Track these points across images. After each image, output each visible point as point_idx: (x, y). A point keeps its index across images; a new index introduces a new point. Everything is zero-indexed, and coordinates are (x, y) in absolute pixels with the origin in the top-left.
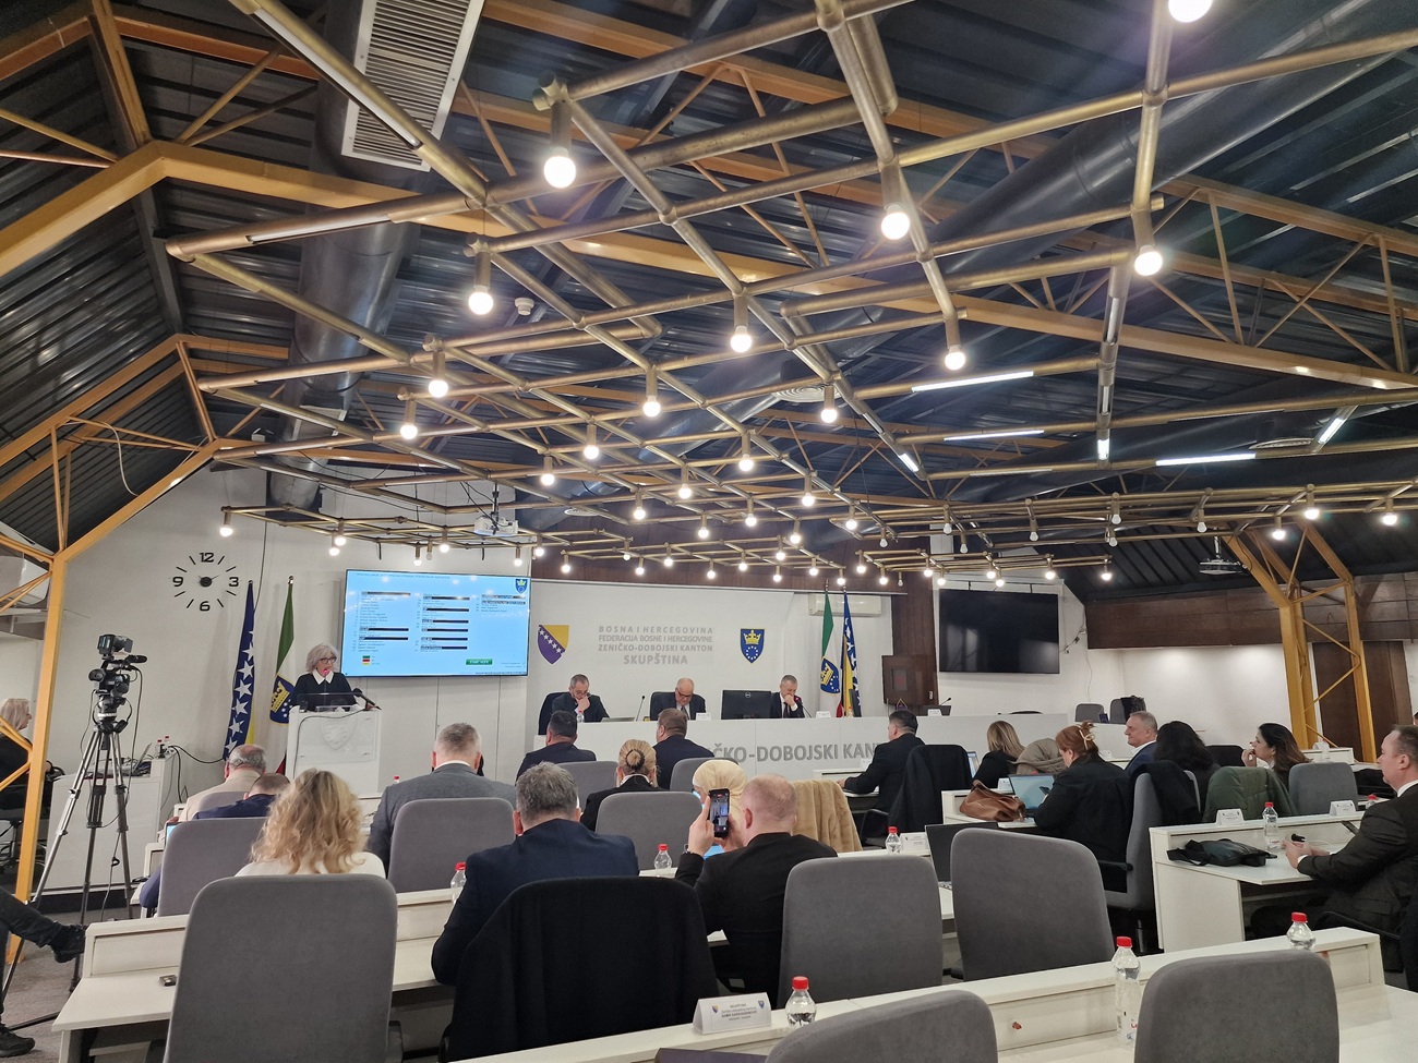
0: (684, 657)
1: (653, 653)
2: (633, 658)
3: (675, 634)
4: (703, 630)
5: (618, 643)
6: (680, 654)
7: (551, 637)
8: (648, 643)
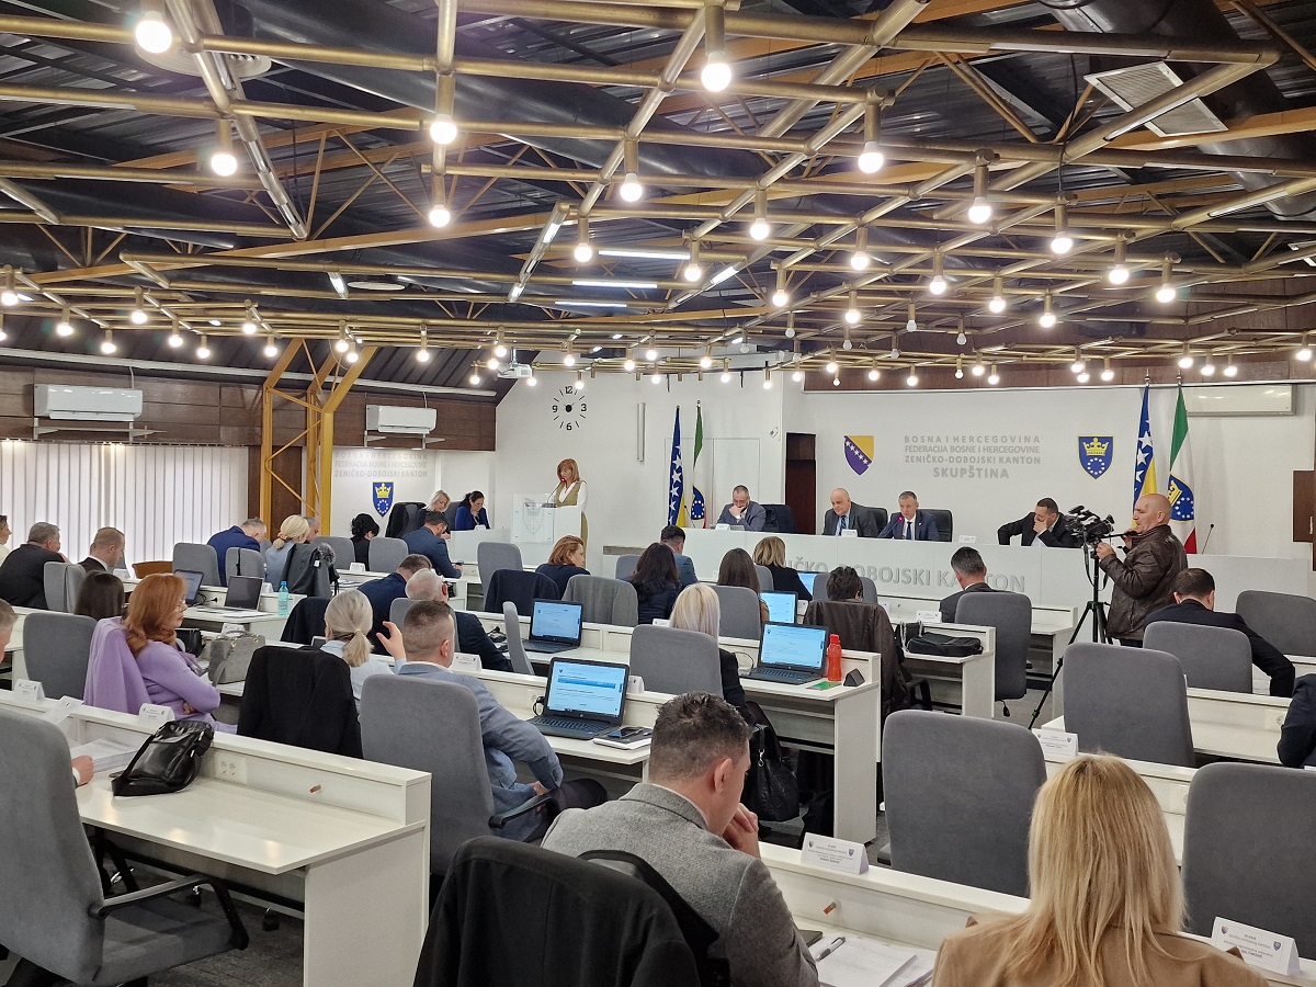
0: (1004, 471)
1: (967, 466)
2: (944, 472)
3: (991, 443)
4: (1027, 439)
5: (925, 454)
6: (999, 466)
7: (857, 448)
8: (959, 454)
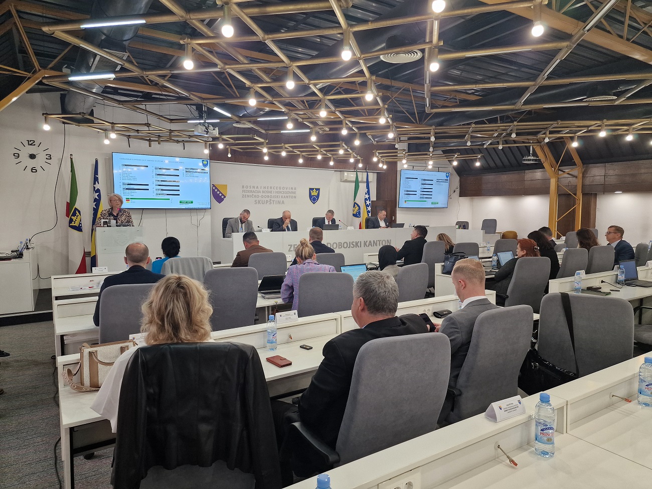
0: (283, 201)
1: (268, 199)
2: (259, 202)
3: (279, 190)
4: (292, 188)
5: (251, 194)
6: (281, 199)
7: (218, 190)
8: (266, 194)
